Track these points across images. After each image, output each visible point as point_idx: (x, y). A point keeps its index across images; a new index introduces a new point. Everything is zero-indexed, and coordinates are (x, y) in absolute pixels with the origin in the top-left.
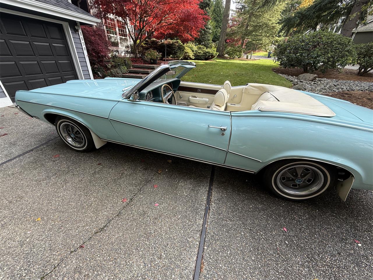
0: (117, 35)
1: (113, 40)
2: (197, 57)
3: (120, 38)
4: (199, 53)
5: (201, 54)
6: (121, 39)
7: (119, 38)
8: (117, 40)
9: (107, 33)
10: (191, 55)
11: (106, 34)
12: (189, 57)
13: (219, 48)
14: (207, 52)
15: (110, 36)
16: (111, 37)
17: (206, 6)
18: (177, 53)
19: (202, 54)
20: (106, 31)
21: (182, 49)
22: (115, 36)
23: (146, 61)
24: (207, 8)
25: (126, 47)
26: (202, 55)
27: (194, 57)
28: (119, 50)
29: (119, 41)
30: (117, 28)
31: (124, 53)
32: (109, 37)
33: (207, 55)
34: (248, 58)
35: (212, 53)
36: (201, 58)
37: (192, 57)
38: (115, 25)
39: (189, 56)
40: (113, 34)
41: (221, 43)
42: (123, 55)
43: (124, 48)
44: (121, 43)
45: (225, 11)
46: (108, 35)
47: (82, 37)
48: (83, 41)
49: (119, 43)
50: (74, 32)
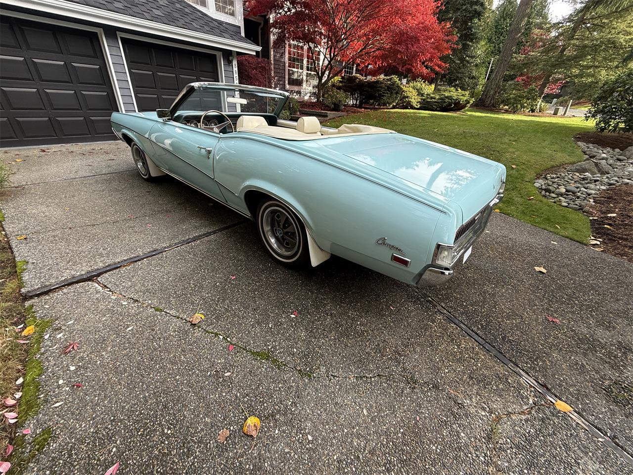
0: (303, 69)
1: (295, 76)
2: (426, 105)
3: (307, 73)
4: (432, 98)
5: (433, 100)
6: (308, 75)
7: (305, 74)
8: (301, 77)
9: (289, 67)
10: (415, 100)
11: (287, 68)
12: (410, 104)
13: (488, 92)
14: (447, 97)
15: (292, 70)
16: (293, 73)
17: (473, 16)
18: (384, 96)
19: (435, 100)
20: (287, 65)
21: (395, 90)
22: (301, 71)
23: (327, 106)
24: (476, 21)
25: (313, 87)
26: (436, 102)
27: (419, 105)
28: (302, 90)
29: (305, 78)
30: (304, 60)
31: (309, 95)
32: (291, 72)
33: (445, 102)
34: (558, 114)
35: (457, 99)
36: (432, 106)
37: (414, 104)
38: (302, 55)
39: (409, 102)
40: (297, 68)
41: (493, 83)
42: (306, 98)
43: (311, 88)
44: (307, 81)
45: (515, 22)
46: (289, 70)
47: (236, 69)
48: (237, 75)
49: (305, 81)
50: (227, 64)
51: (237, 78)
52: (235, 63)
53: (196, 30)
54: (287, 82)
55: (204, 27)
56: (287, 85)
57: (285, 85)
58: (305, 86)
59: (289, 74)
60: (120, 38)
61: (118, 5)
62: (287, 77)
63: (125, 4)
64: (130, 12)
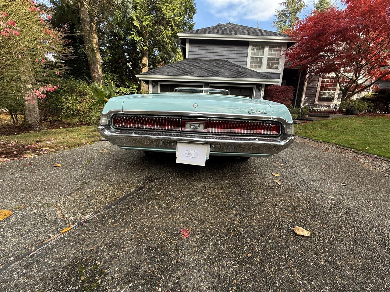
1: (326, 96)
8: (333, 96)
9: (321, 90)
11: (318, 91)
16: (324, 94)
22: (332, 92)
30: (338, 85)
47: (263, 93)
48: (263, 96)
49: (336, 98)
50: (258, 90)
52: (263, 90)
54: (316, 99)
56: (317, 102)
57: (314, 101)
58: (336, 101)
59: (320, 94)
60: (210, 86)
61: (211, 74)
62: (317, 96)
63: (215, 74)
64: (214, 76)
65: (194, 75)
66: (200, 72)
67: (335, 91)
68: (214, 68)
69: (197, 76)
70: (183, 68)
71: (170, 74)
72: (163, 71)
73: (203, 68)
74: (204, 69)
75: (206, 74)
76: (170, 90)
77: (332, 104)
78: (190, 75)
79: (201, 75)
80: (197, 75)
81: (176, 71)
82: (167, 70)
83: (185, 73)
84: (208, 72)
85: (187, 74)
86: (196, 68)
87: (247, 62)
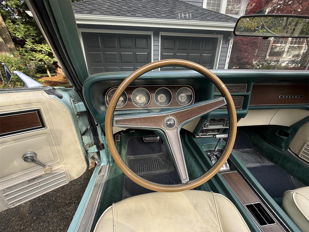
1: (277, 50)
6: (290, 47)
7: (288, 47)
8: (283, 49)
9: (273, 43)
16: (276, 47)
25: (293, 56)
29: (286, 50)
31: (287, 62)
40: (281, 43)
42: (284, 64)
43: (290, 57)
46: (272, 45)
47: (231, 46)
48: (231, 50)
49: (285, 52)
50: (225, 43)
51: (230, 52)
52: (231, 41)
53: (208, 20)
54: (268, 54)
55: (214, 19)
56: (268, 57)
57: (266, 57)
58: (285, 56)
59: (272, 48)
60: (161, 36)
61: (163, 15)
62: (269, 51)
63: (168, 14)
64: (168, 17)
65: (137, 15)
66: (145, 11)
67: (286, 44)
68: (164, 7)
69: (142, 16)
70: (116, 4)
71: (94, 12)
72: (82, 7)
73: (148, 6)
74: (149, 8)
75: (155, 15)
76: (100, 42)
77: (281, 59)
78: (130, 14)
79: (148, 16)
80: (140, 15)
81: (105, 9)
82: (90, 6)
83: (122, 12)
84: (157, 11)
85: (125, 13)
86: (137, 6)
87: (203, 3)
